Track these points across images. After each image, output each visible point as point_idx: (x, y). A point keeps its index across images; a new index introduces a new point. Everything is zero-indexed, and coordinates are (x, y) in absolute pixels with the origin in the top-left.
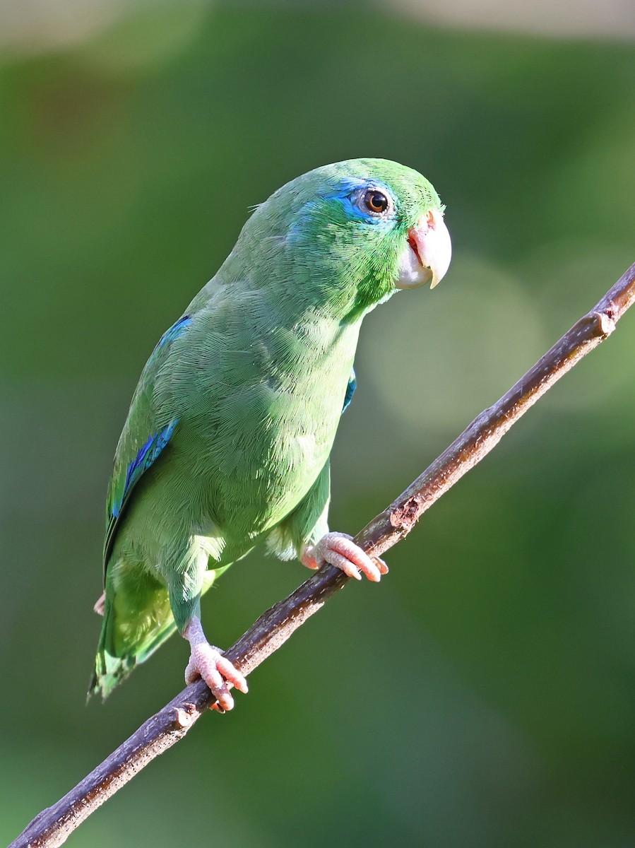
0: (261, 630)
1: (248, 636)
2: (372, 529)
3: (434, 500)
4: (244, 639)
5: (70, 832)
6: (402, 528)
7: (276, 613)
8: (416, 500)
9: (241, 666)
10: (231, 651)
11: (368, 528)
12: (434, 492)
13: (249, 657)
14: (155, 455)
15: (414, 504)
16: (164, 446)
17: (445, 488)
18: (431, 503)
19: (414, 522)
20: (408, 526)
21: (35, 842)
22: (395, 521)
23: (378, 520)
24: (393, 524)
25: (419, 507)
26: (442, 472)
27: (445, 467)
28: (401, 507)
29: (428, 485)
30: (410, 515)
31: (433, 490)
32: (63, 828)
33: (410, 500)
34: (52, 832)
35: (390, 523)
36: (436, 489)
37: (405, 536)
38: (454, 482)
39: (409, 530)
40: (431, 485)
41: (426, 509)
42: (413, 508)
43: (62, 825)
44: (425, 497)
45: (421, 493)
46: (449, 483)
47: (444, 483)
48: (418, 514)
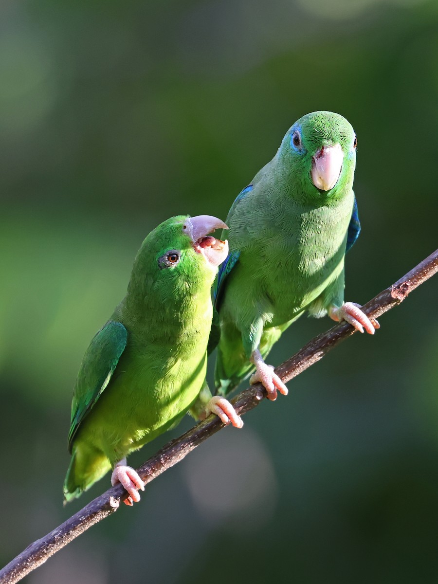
0: (309, 349)
1: (302, 351)
2: (380, 297)
3: (418, 285)
4: (299, 353)
5: (186, 453)
6: (398, 299)
7: (319, 340)
8: (407, 284)
9: (296, 368)
10: (291, 359)
11: (378, 297)
12: (418, 281)
13: (301, 364)
14: (232, 266)
15: (406, 286)
16: (236, 260)
17: (425, 279)
18: (416, 287)
19: (405, 296)
20: (401, 298)
21: (166, 457)
22: (394, 295)
23: (384, 293)
24: (393, 296)
25: (409, 288)
26: (424, 270)
27: (426, 267)
28: (398, 287)
29: (415, 276)
30: (403, 293)
31: (418, 279)
32: (183, 451)
33: (404, 284)
34: (177, 452)
35: (391, 295)
36: (420, 279)
37: (399, 304)
38: (431, 276)
39: (402, 301)
40: (417, 277)
41: (413, 289)
42: (405, 288)
43: (183, 449)
44: (413, 282)
45: (411, 280)
46: (428, 276)
47: (425, 275)
48: (408, 292)
